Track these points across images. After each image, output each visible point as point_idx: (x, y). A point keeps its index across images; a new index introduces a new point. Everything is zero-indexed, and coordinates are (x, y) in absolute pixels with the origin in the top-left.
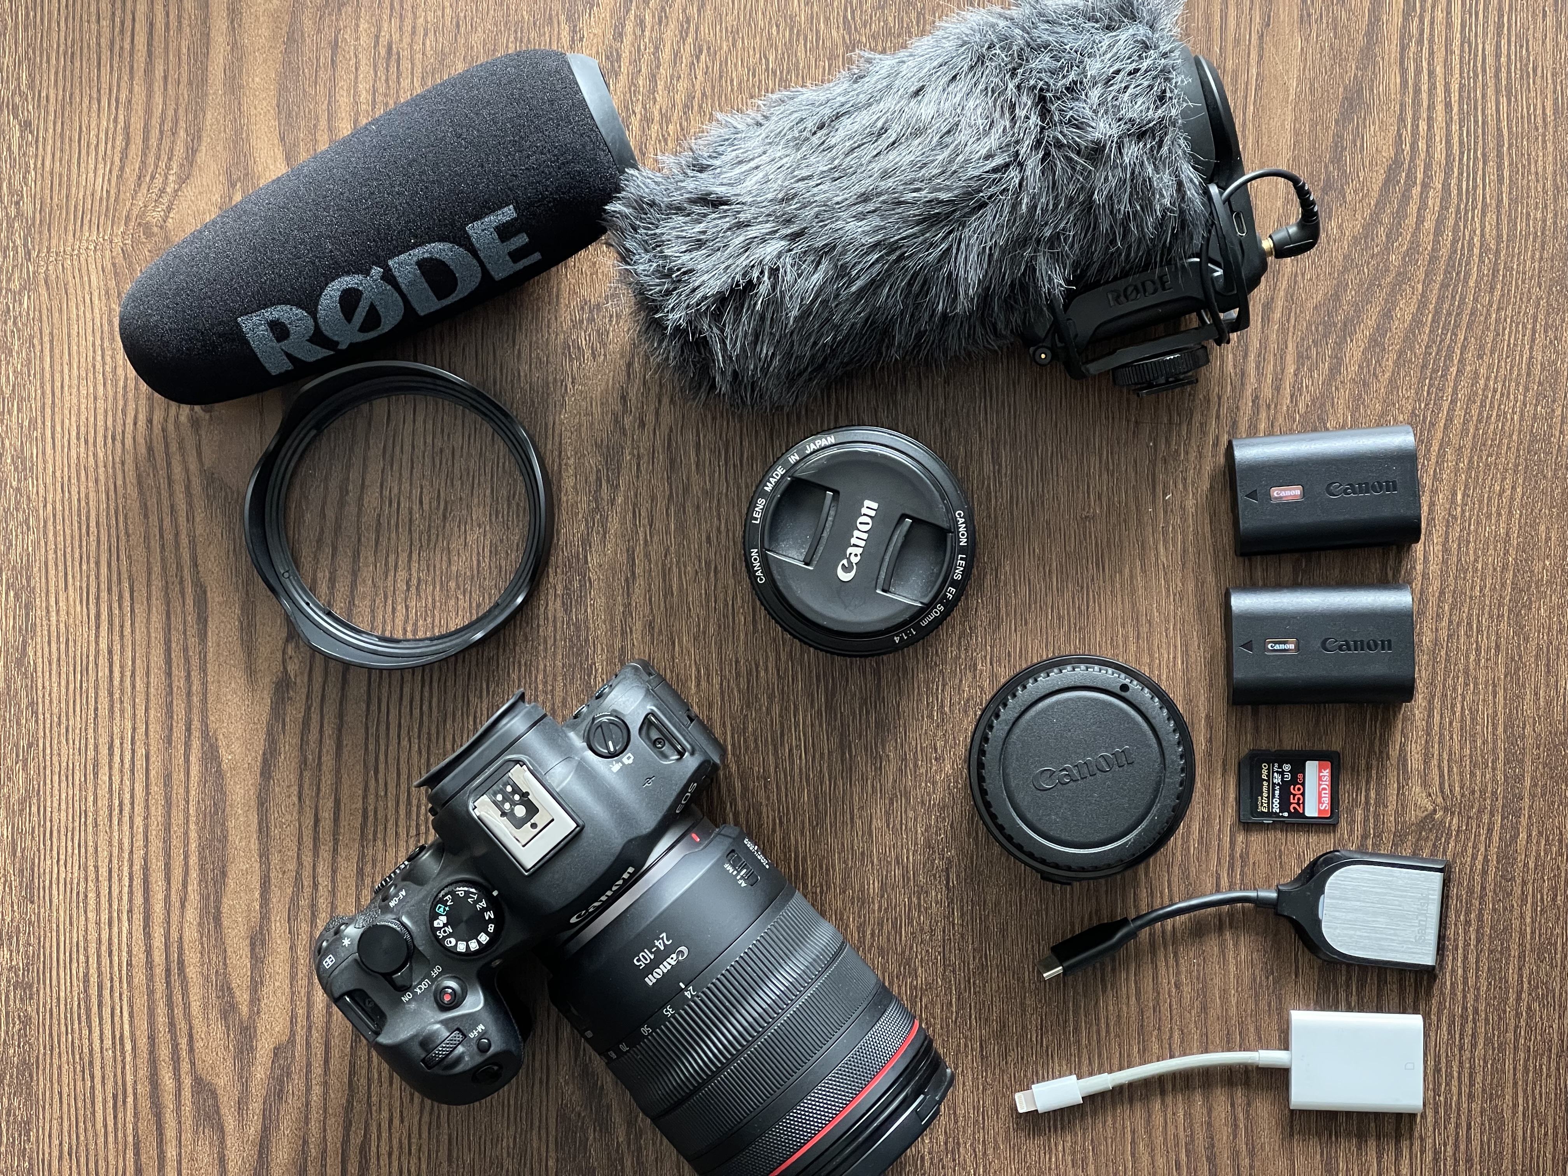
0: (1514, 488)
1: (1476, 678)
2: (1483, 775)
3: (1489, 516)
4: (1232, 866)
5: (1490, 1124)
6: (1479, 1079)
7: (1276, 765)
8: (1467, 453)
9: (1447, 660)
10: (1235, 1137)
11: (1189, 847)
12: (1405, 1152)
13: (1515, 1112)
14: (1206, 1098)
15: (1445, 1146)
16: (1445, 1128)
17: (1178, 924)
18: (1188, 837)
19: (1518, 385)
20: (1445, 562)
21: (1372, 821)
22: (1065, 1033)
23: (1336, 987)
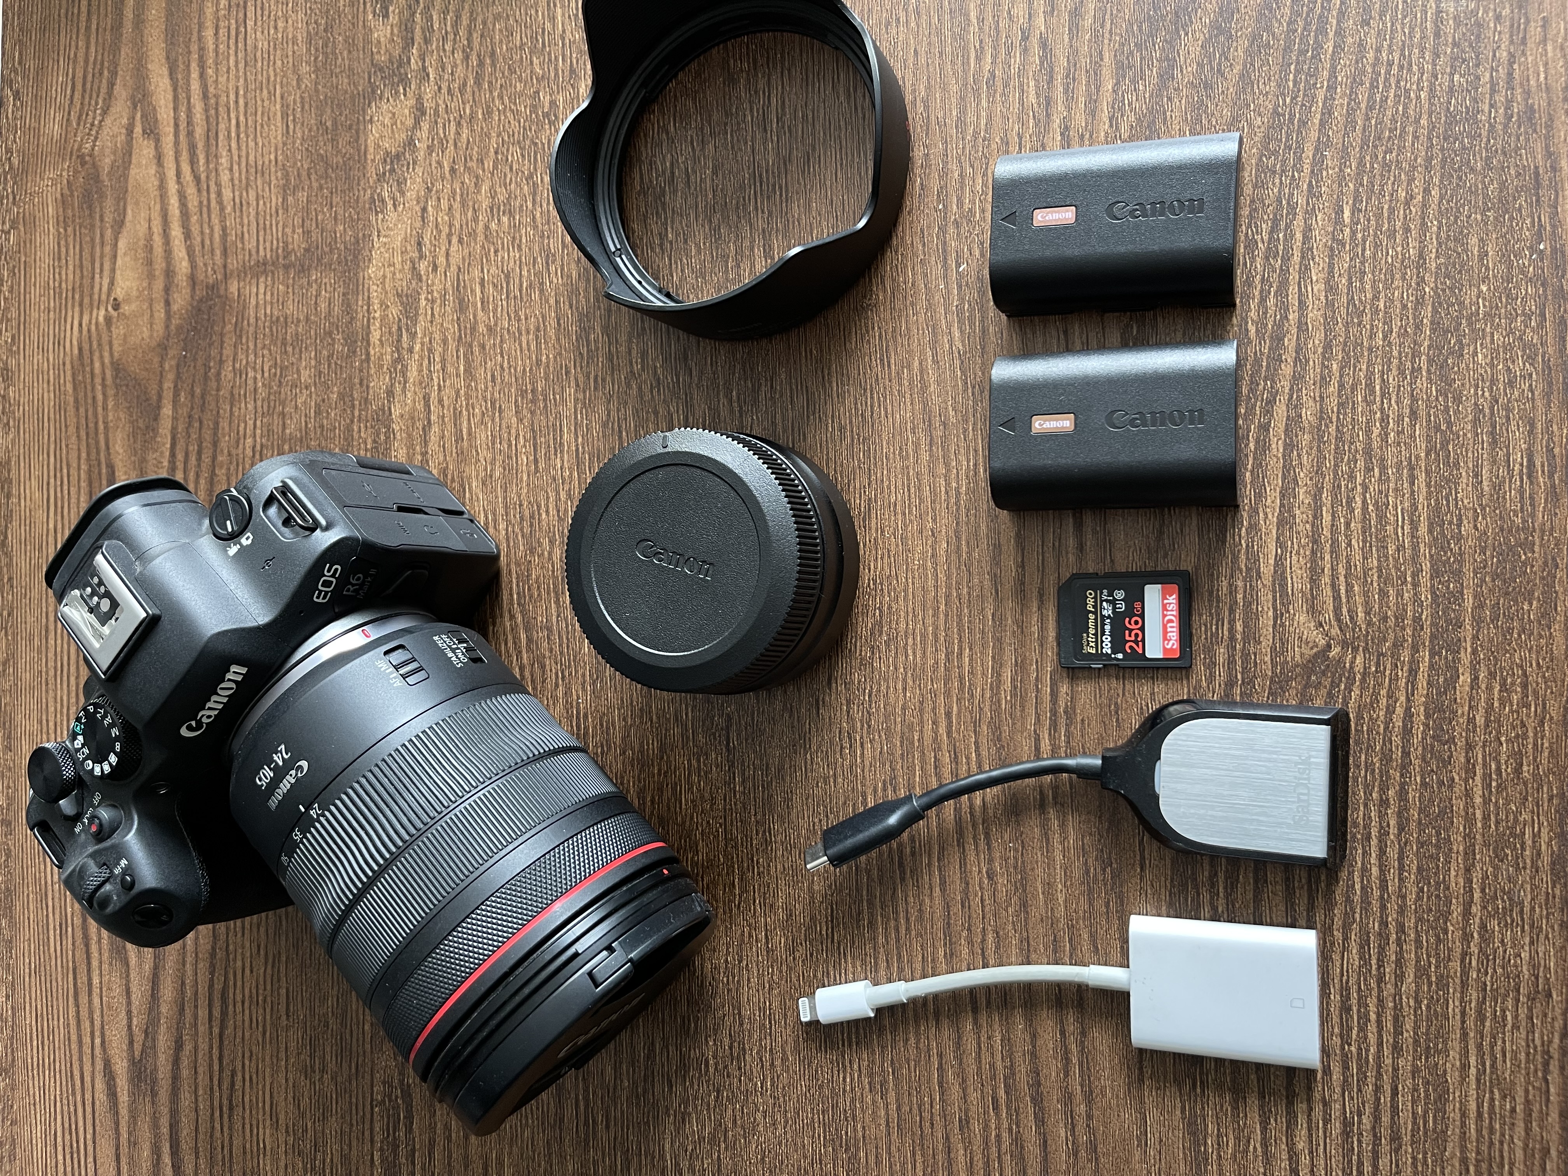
0: (1427, 191)
1: (1382, 459)
2: (1400, 594)
3: (1392, 234)
4: (1054, 725)
5: (1426, 1091)
6: (1409, 1025)
7: (1105, 592)
8: (1355, 153)
9: (1339, 438)
10: (1067, 1075)
11: (999, 701)
12: (1302, 1120)
13: (1464, 1077)
14: (1029, 1020)
15: (1360, 1115)
16: (1359, 1090)
17: (988, 798)
18: (998, 687)
19: (1422, 51)
20: (1330, 304)
21: (1239, 663)
22: (858, 927)
23: (1196, 887)
